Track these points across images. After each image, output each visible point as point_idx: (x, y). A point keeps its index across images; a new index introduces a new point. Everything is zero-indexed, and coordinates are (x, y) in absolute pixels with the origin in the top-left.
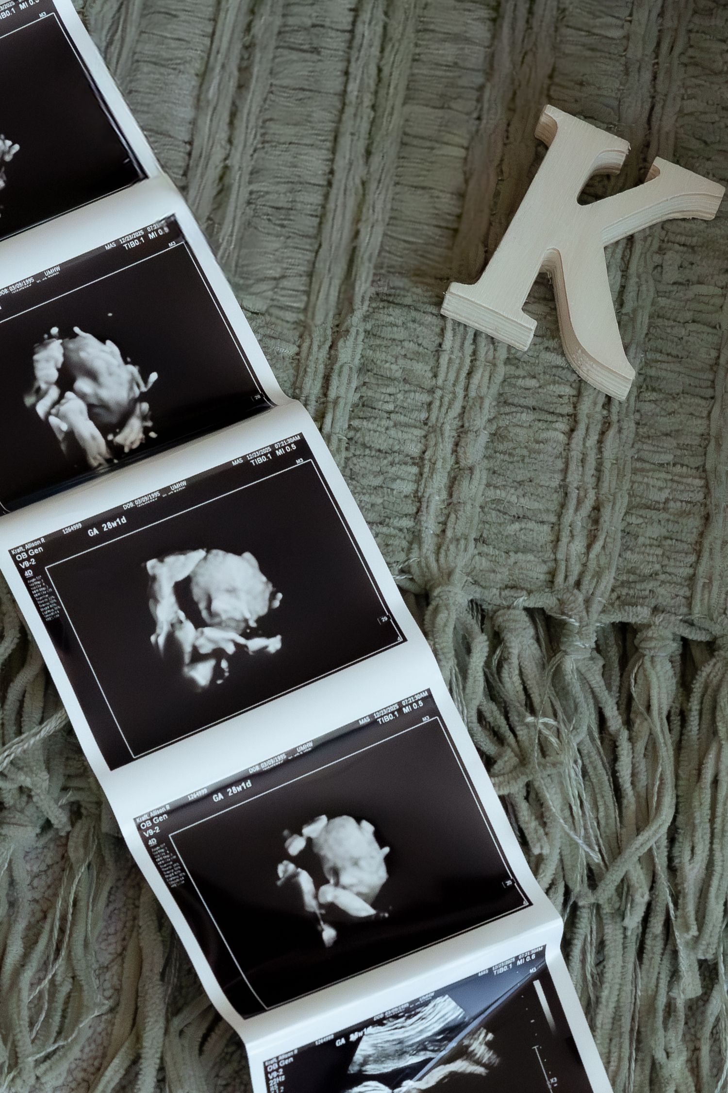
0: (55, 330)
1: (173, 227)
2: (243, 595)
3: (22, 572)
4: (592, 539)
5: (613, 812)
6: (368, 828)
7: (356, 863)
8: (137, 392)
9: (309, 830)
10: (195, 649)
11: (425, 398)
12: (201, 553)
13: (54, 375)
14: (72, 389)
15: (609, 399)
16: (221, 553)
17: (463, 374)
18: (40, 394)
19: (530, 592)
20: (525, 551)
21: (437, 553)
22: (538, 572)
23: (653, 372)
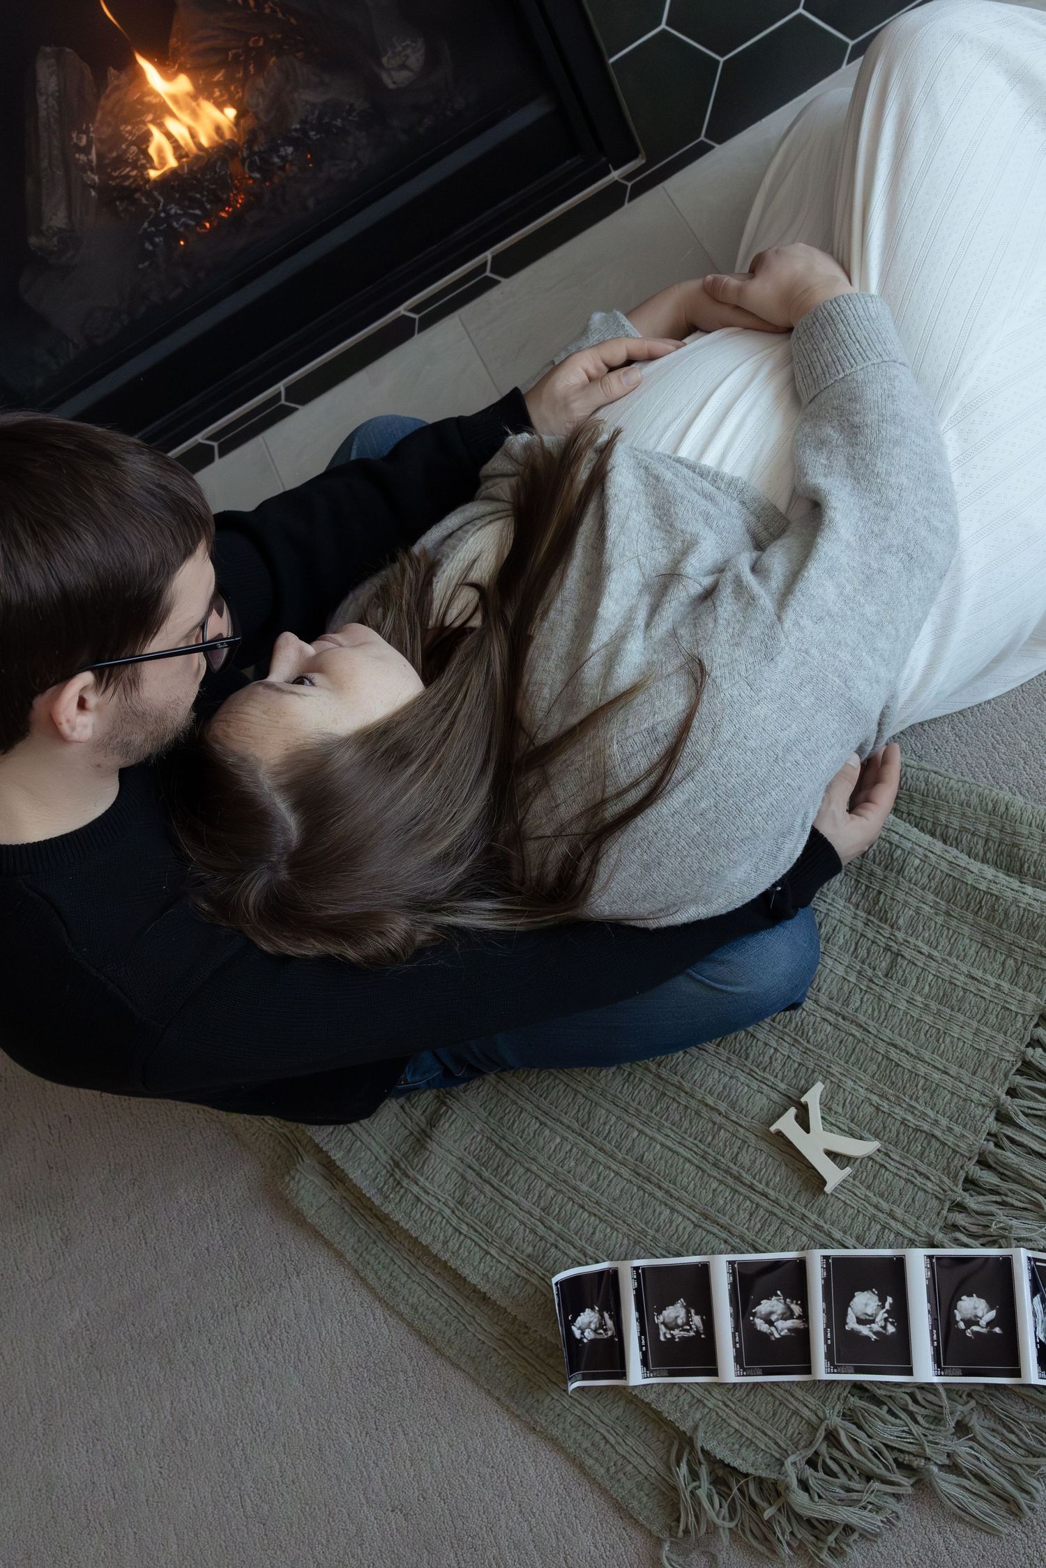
0: (751, 1318)
1: (731, 1263)
2: (869, 1302)
3: (834, 1373)
4: (928, 1178)
5: (1032, 1214)
6: (964, 1298)
7: (975, 1308)
8: (782, 1301)
9: (958, 1318)
10: (881, 1327)
11: (861, 1215)
12: (849, 1309)
13: (767, 1325)
14: (774, 1322)
15: (878, 1150)
16: (852, 1303)
17: (855, 1197)
18: (772, 1334)
19: (942, 1209)
20: (926, 1204)
21: (919, 1235)
22: (935, 1203)
23: (873, 1131)
